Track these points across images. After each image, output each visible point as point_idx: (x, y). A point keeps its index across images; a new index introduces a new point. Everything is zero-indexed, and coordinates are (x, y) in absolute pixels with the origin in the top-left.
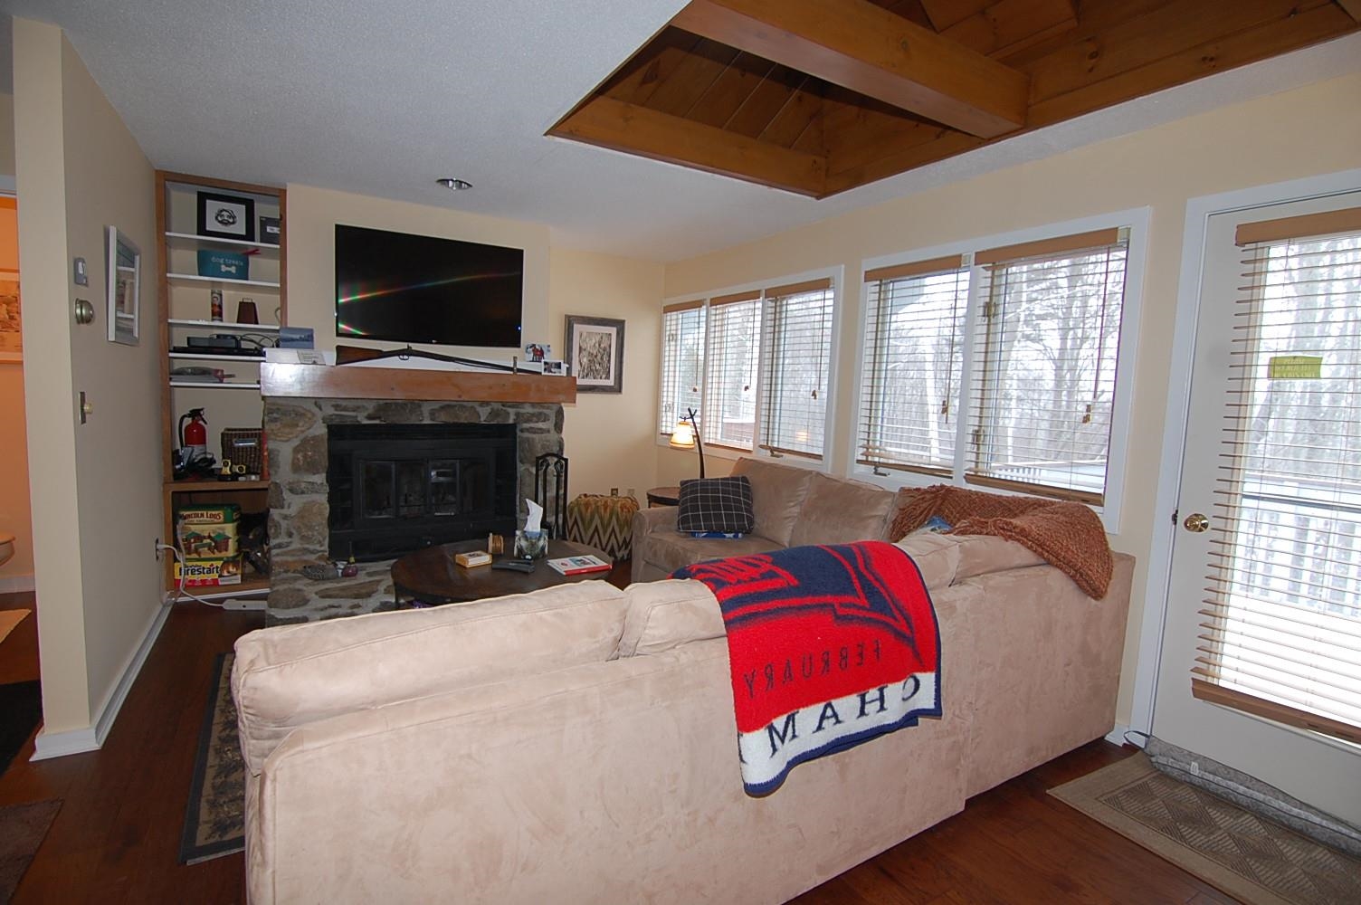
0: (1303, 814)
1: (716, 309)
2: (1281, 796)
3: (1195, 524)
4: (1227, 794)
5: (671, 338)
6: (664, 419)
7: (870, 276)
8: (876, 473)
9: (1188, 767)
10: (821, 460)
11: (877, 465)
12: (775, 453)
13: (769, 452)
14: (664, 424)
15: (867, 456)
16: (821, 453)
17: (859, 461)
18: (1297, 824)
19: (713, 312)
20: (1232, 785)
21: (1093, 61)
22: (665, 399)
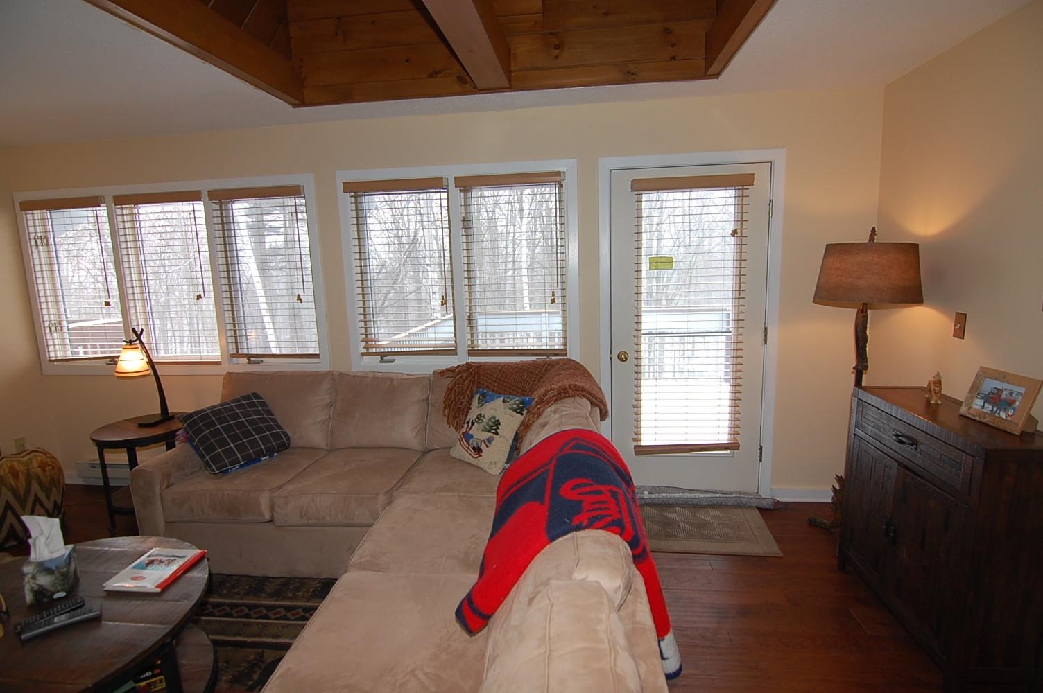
0: (697, 495)
1: (122, 209)
2: (681, 491)
3: (623, 358)
4: (663, 501)
5: (39, 241)
6: (50, 342)
7: (348, 187)
8: (382, 361)
9: (642, 495)
10: (319, 358)
11: (383, 355)
12: (252, 359)
13: (246, 360)
14: (51, 348)
15: (367, 349)
16: (318, 353)
17: (363, 354)
18: (695, 502)
19: (119, 212)
20: (664, 495)
21: (558, 51)
22: (46, 318)
